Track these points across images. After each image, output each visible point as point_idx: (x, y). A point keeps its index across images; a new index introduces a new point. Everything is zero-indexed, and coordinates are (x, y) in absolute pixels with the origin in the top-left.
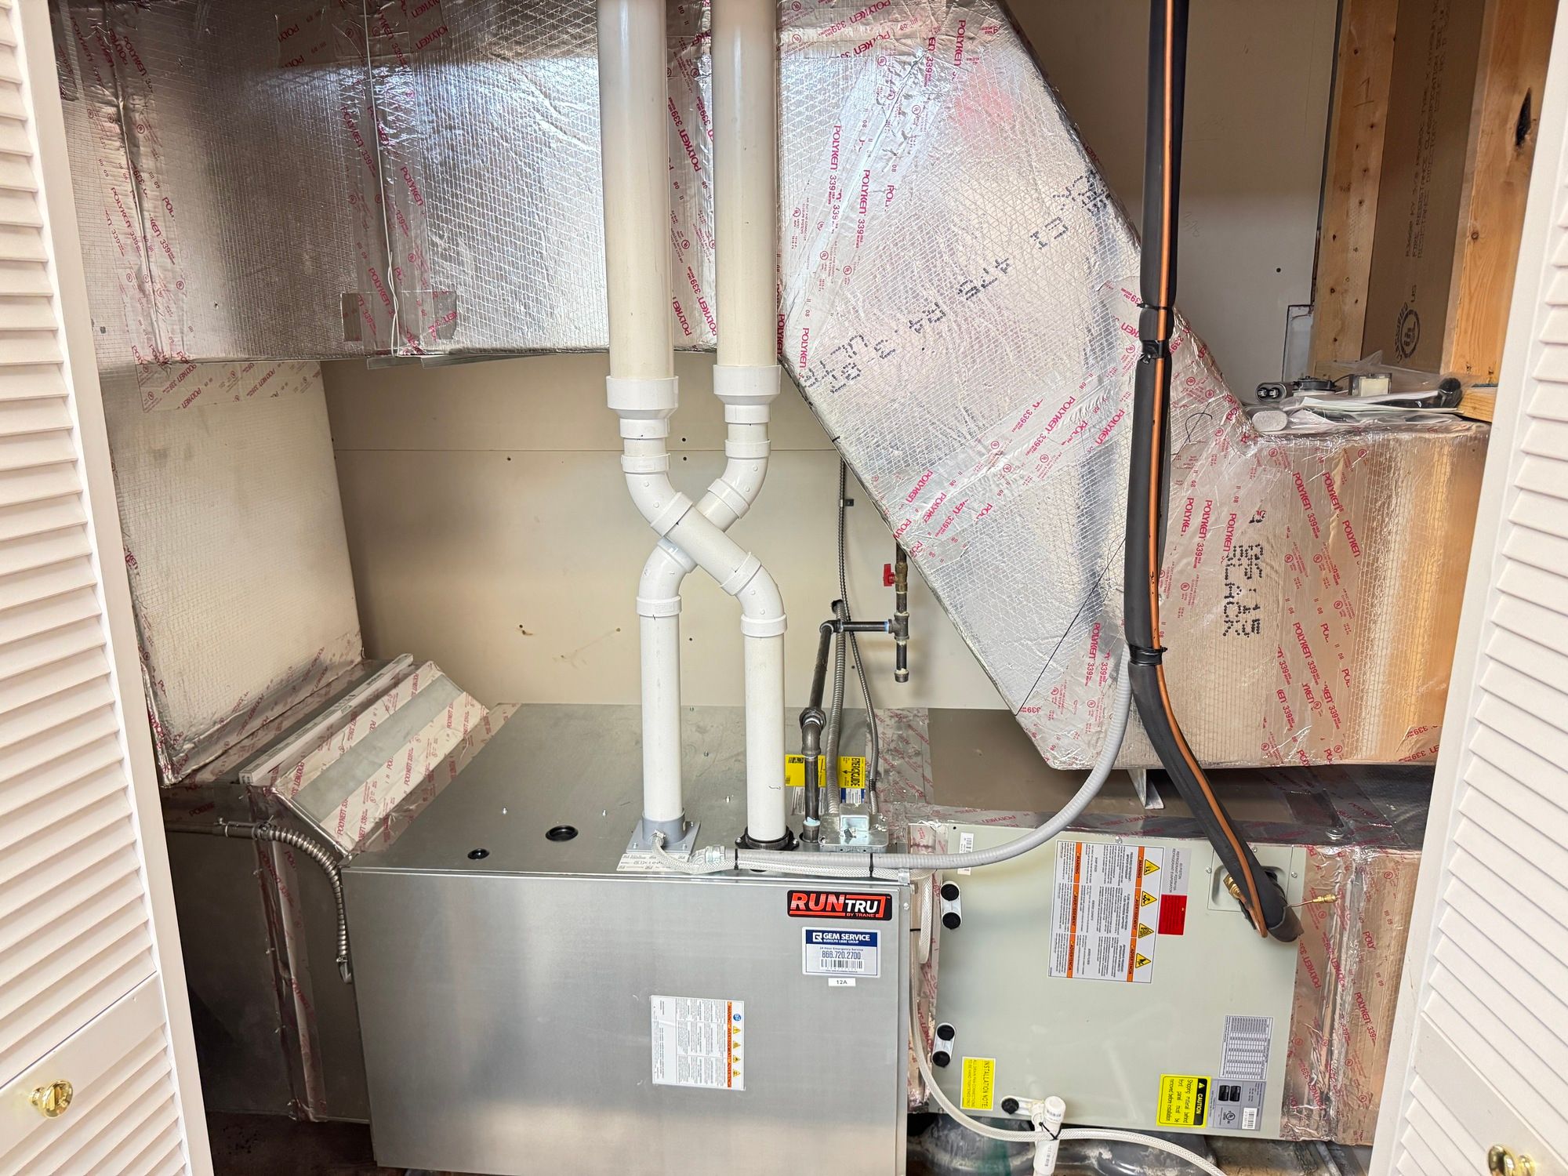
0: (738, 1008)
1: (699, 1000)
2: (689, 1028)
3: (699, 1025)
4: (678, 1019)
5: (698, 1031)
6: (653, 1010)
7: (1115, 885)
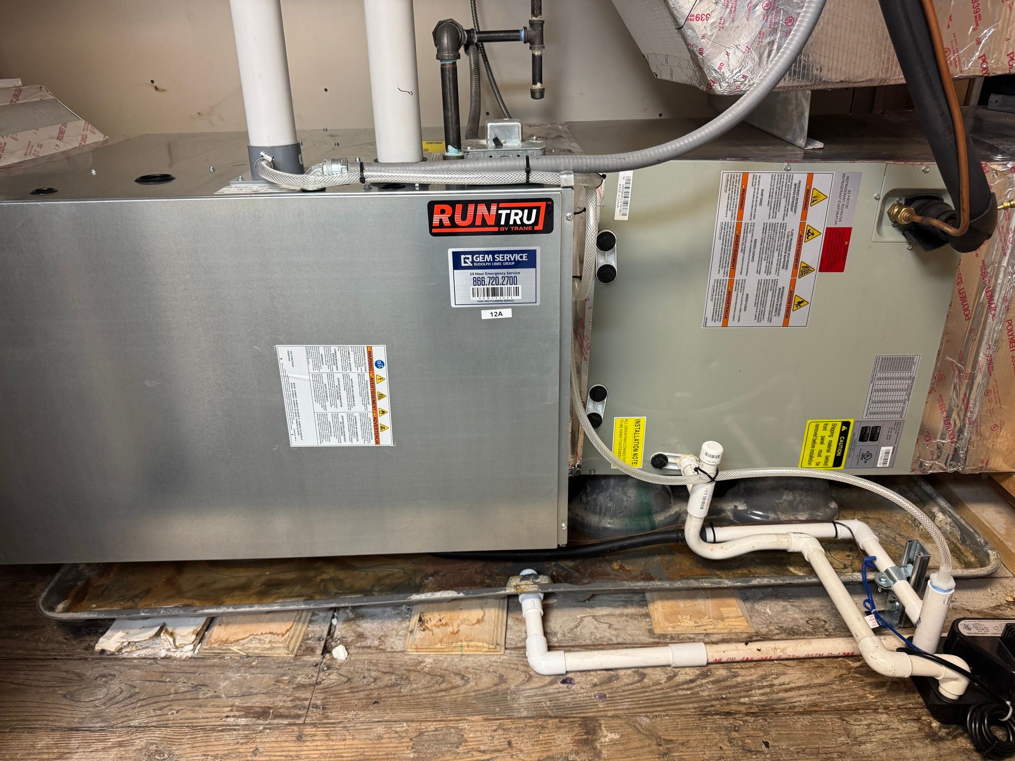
0: (380, 352)
1: (333, 348)
2: (325, 381)
3: (336, 376)
4: (311, 371)
5: (336, 383)
6: (281, 362)
7: (779, 219)
